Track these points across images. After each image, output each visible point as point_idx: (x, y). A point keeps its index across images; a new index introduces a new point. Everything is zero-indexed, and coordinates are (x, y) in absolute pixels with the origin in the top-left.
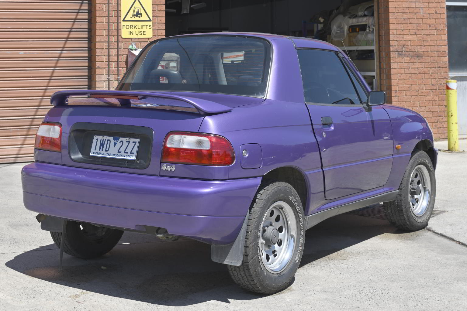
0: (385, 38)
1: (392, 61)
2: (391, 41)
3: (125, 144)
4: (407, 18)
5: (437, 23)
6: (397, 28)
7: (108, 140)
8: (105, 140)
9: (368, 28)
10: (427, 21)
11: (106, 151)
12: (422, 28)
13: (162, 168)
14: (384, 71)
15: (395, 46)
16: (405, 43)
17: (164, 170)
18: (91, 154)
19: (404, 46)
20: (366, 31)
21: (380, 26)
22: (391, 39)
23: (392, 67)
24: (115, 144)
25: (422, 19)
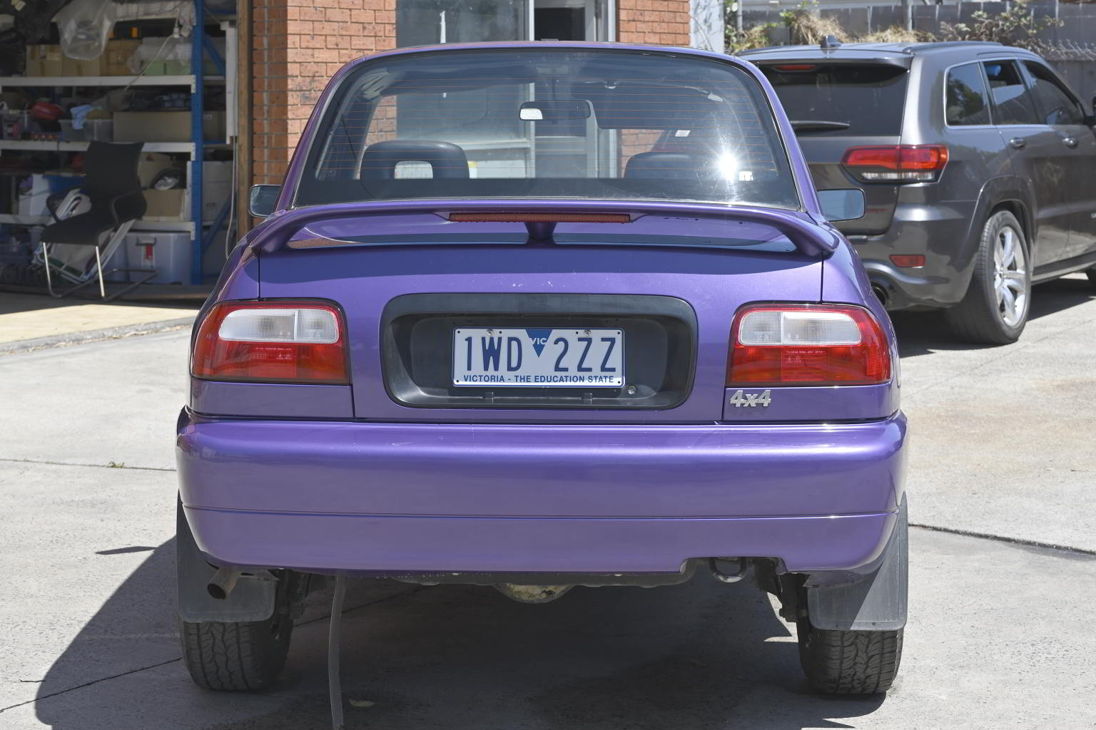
0: (270, 57)
1: (290, 115)
2: (289, 65)
3: (576, 349)
4: (321, 6)
5: (377, 21)
6: (303, 32)
7: (510, 340)
8: (500, 339)
9: (176, 30)
10: (359, 15)
11: (510, 369)
12: (348, 33)
13: (733, 401)
14: (266, 141)
15: (297, 76)
16: (316, 70)
17: (738, 405)
18: (455, 382)
19: (314, 76)
20: (171, 36)
21: (255, 25)
22: (289, 60)
23: (289, 131)
24: (539, 349)
25: (350, 10)
